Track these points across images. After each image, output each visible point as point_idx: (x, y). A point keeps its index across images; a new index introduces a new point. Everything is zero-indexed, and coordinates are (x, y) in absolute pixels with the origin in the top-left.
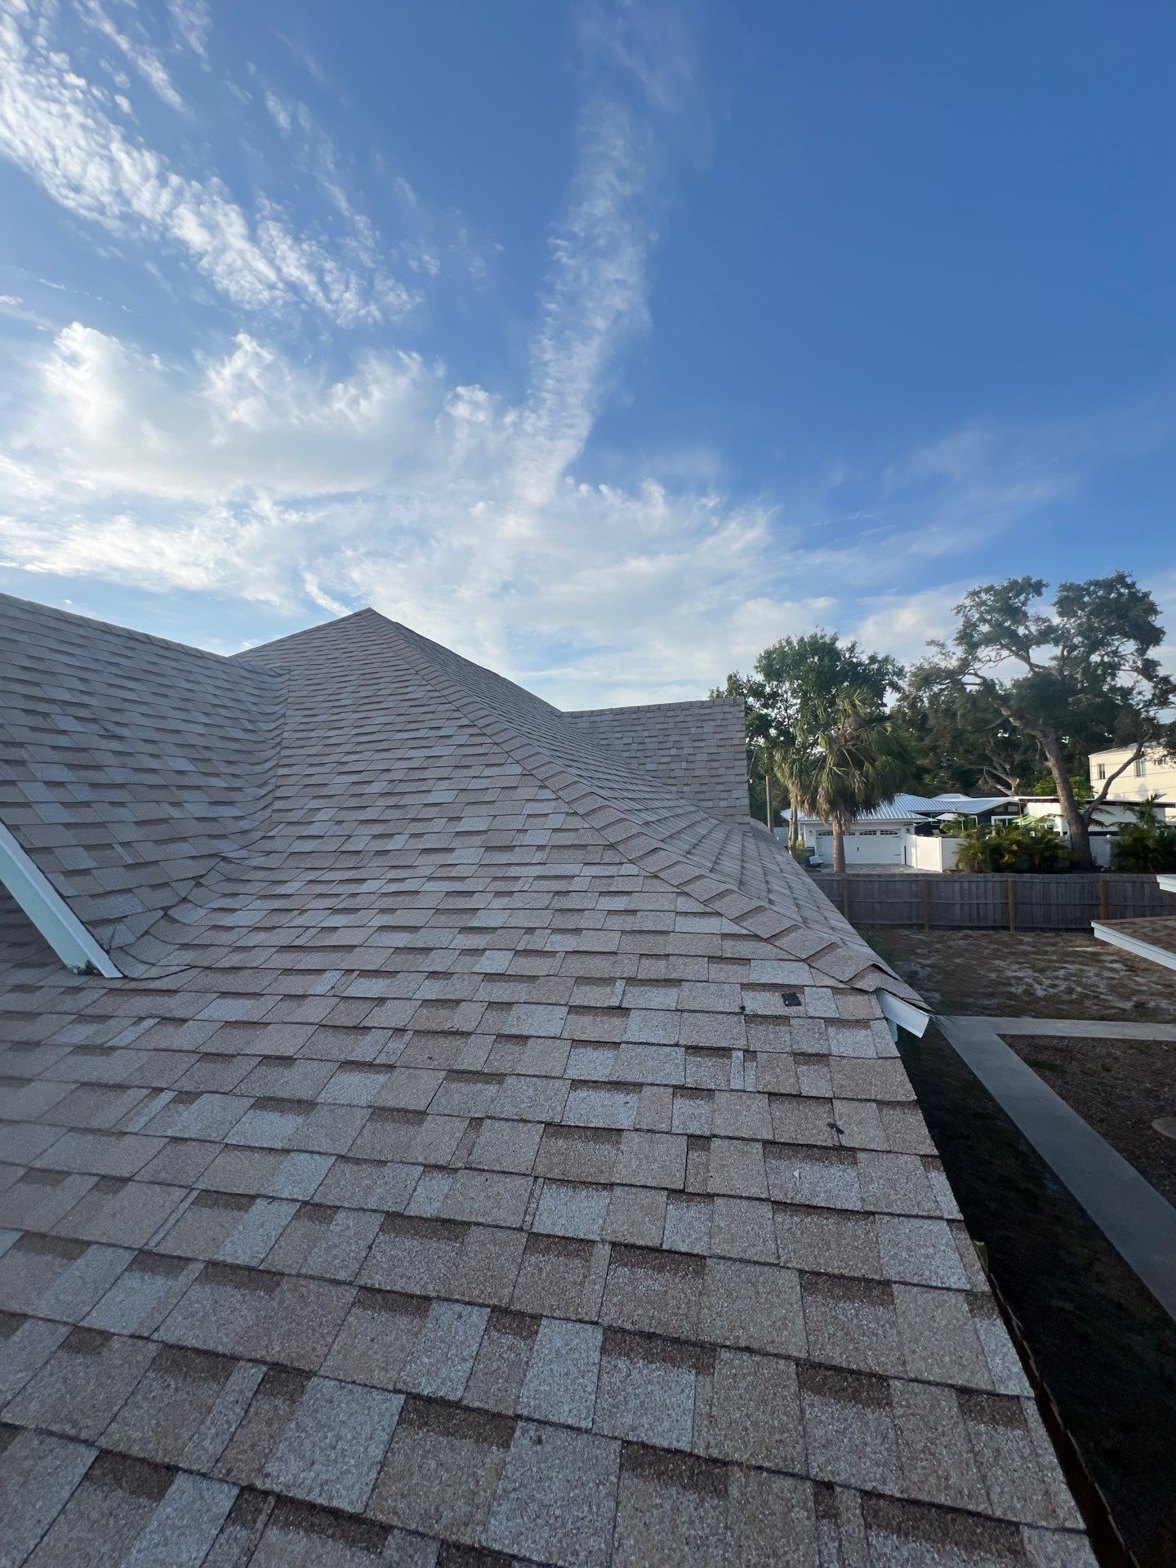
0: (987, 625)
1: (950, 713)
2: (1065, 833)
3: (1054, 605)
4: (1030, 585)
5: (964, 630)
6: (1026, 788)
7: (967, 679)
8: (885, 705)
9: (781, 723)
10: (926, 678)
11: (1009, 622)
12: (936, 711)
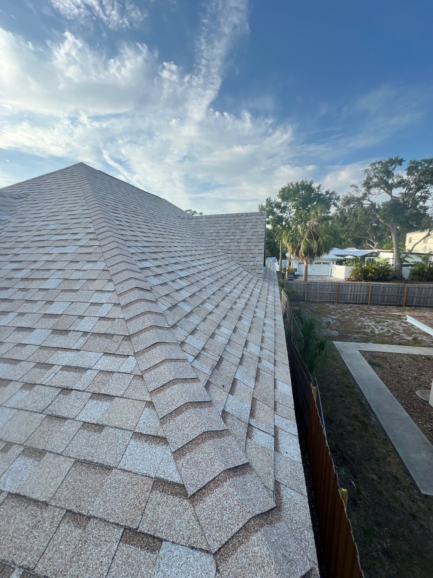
0: (376, 179)
1: (355, 215)
2: (393, 265)
3: (406, 170)
4: (398, 161)
5: (367, 181)
6: (380, 247)
7: (365, 202)
8: (330, 212)
9: (287, 220)
10: (348, 201)
11: (386, 177)
12: (350, 214)
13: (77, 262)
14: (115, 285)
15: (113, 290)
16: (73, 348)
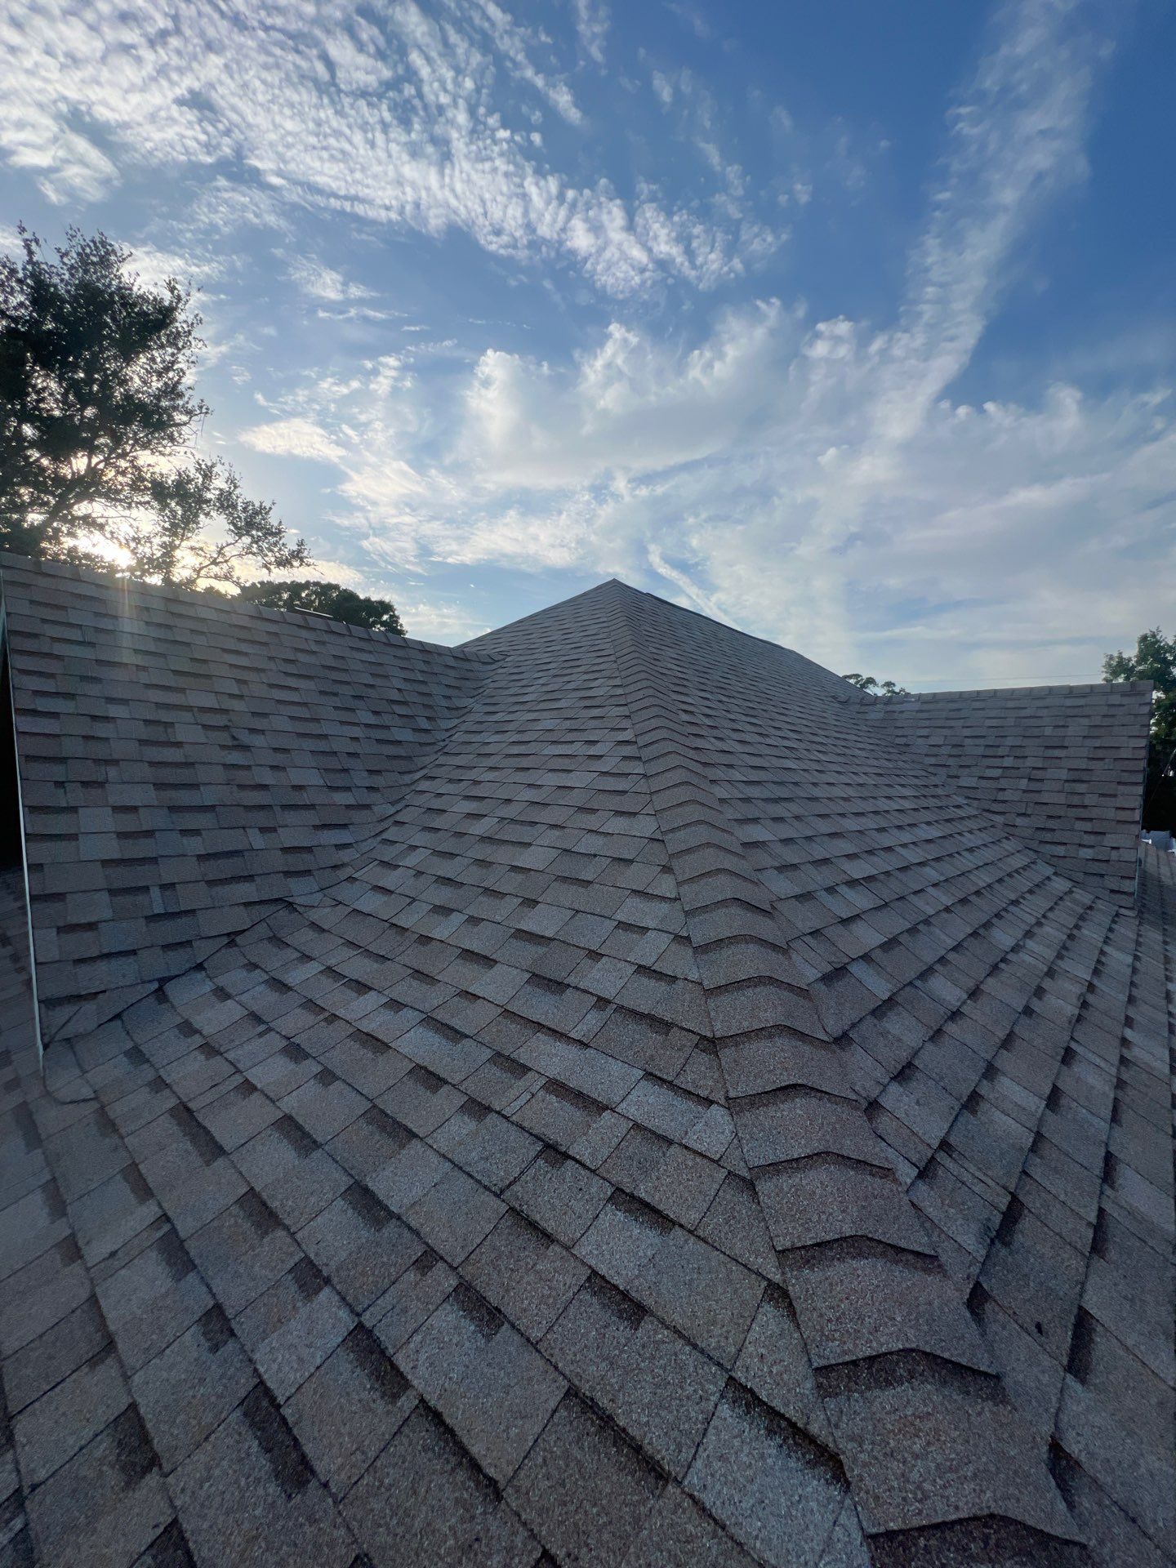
13: (594, 811)
14: (679, 884)
15: (673, 896)
16: (572, 1035)
